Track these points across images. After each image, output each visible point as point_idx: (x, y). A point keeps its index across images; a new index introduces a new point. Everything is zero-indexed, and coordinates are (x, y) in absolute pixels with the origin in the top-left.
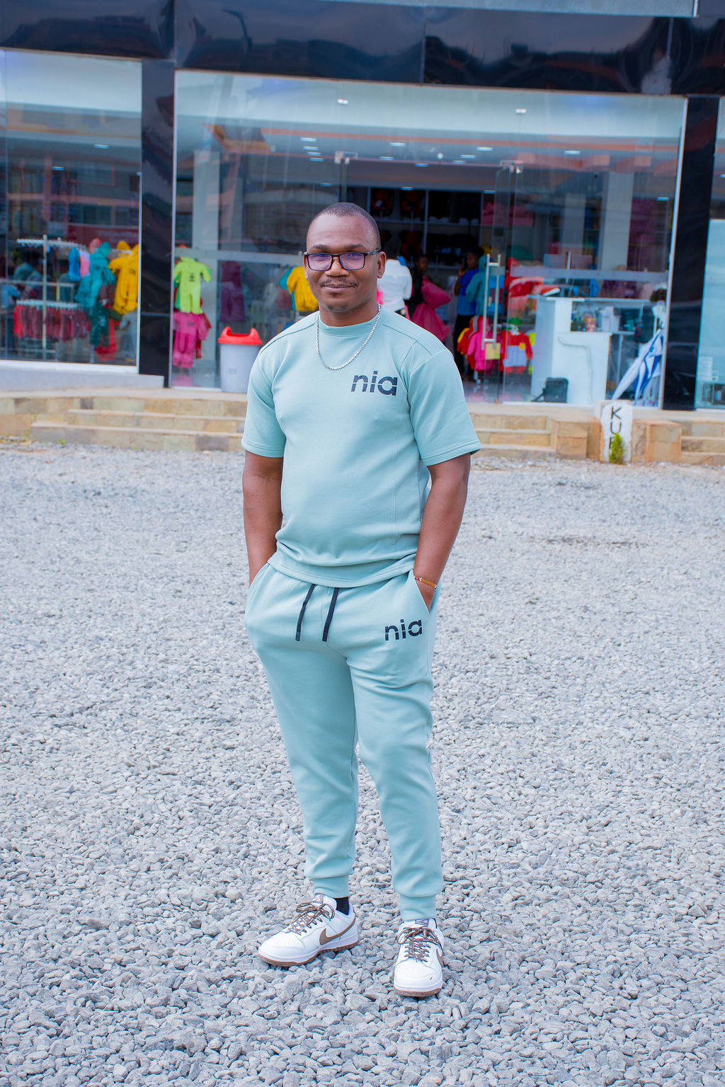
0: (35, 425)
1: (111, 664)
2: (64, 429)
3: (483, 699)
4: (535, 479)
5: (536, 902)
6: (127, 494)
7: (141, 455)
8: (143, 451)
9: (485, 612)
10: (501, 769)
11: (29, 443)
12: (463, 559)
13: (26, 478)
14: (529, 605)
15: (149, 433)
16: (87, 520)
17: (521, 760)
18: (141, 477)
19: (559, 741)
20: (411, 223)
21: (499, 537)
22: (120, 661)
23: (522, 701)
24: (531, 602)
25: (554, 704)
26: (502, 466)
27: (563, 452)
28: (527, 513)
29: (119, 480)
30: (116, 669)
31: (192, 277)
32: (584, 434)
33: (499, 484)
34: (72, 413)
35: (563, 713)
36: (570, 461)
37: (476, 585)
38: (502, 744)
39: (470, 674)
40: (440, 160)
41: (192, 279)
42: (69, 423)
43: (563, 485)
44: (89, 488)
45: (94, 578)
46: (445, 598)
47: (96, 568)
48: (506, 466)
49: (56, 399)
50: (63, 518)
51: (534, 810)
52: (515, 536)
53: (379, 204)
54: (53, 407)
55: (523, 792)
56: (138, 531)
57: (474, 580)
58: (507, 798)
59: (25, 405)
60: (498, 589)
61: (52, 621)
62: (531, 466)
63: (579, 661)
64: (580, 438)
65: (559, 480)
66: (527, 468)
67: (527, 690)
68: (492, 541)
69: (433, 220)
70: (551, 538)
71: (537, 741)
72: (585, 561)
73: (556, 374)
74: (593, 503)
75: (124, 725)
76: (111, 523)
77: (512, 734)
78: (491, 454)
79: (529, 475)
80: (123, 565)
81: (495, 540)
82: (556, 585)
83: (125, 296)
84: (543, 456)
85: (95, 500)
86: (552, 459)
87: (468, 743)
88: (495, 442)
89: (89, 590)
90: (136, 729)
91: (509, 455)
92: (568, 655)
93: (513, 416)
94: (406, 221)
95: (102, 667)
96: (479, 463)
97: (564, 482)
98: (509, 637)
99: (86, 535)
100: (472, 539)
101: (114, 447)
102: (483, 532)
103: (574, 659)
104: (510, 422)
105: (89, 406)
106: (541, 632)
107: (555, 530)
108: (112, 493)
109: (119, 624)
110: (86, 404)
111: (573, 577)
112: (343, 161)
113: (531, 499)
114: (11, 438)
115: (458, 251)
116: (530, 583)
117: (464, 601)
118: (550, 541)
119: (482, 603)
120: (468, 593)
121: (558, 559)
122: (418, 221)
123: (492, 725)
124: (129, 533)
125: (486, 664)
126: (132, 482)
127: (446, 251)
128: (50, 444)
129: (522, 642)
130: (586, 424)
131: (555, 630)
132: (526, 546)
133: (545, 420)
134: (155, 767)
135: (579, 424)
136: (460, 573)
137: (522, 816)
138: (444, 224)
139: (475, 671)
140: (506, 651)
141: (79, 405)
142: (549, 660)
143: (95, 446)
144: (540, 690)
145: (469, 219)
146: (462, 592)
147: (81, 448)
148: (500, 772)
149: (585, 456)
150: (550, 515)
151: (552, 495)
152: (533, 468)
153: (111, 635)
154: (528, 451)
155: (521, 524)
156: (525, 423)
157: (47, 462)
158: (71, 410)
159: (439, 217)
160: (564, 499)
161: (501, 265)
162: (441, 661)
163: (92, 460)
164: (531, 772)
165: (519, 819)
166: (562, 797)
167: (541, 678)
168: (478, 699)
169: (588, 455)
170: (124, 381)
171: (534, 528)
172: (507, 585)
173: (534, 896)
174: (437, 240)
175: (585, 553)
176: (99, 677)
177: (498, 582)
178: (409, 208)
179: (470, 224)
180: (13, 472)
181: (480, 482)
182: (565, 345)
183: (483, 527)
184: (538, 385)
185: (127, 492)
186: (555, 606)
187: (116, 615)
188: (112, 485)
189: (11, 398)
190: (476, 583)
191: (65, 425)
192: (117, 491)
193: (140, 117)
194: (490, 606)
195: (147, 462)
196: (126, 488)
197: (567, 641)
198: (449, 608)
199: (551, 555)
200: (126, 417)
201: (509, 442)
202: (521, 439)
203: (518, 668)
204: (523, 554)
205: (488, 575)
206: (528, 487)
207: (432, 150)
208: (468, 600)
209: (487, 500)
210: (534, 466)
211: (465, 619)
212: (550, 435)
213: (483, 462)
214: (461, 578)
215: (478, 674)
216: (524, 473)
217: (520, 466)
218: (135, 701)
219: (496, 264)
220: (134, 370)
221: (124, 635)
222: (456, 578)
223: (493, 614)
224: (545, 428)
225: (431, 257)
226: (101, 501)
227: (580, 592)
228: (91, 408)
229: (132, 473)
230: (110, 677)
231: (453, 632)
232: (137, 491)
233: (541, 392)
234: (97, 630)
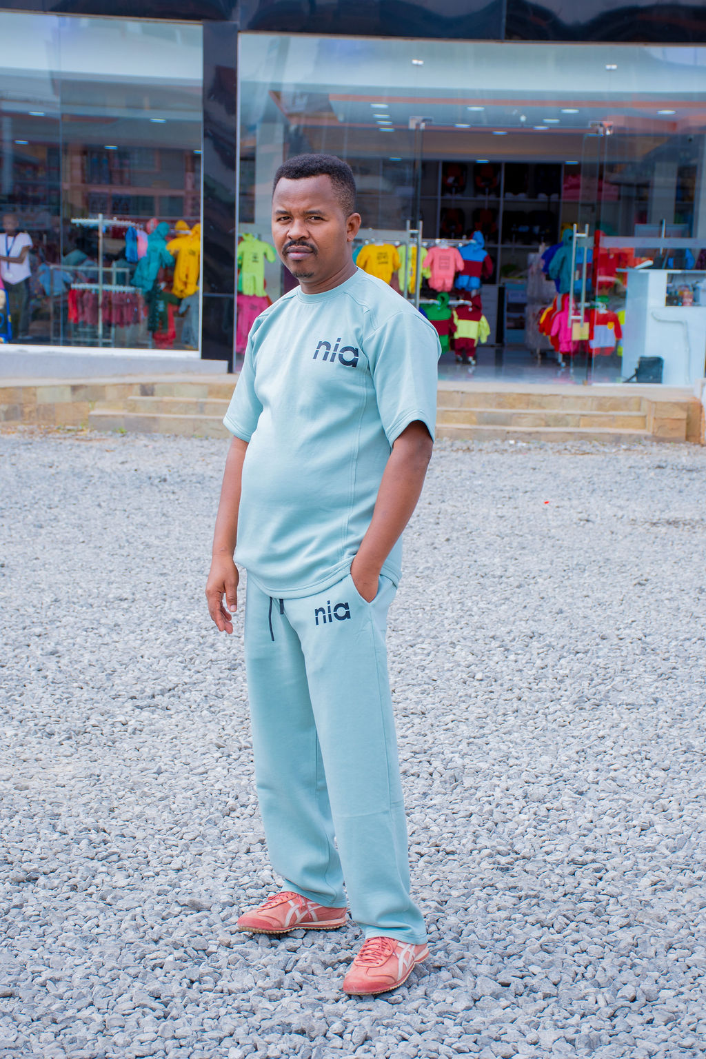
0: (92, 413)
1: (190, 646)
2: (123, 416)
3: (597, 680)
4: (631, 462)
5: (677, 887)
6: (195, 480)
7: (205, 443)
8: (207, 439)
9: (590, 594)
10: (624, 751)
11: (86, 432)
12: (560, 542)
13: (86, 467)
14: (638, 586)
15: (214, 420)
16: (155, 506)
17: (645, 742)
18: (208, 464)
19: (686, 723)
20: (486, 200)
21: (598, 520)
22: (200, 644)
23: (640, 682)
24: (639, 584)
25: (676, 685)
26: (593, 450)
27: (660, 434)
28: (626, 497)
29: (185, 468)
30: (196, 651)
31: (255, 257)
32: (683, 415)
33: (593, 468)
34: (131, 400)
35: (688, 694)
36: (668, 445)
37: (578, 568)
38: (623, 726)
39: (579, 655)
40: (522, 123)
41: (255, 259)
42: (130, 411)
43: (662, 467)
44: (153, 475)
45: (165, 562)
46: (545, 580)
47: (167, 552)
48: (598, 450)
49: (115, 385)
50: (129, 504)
51: (665, 792)
52: (615, 519)
53: (451, 180)
54: (111, 394)
55: (651, 775)
56: (209, 516)
57: (575, 562)
58: (634, 780)
59: (82, 392)
60: (602, 570)
61: (125, 605)
62: (626, 450)
63: (700, 641)
64: (679, 420)
65: (657, 463)
66: (622, 452)
67: (645, 671)
68: (590, 525)
69: (510, 196)
70: (655, 521)
71: (661, 723)
72: (694, 542)
73: (650, 352)
74: (697, 485)
75: (210, 707)
76: (179, 509)
77: (633, 716)
78: (582, 438)
79: (624, 459)
80: (196, 550)
81: (593, 522)
82: (664, 568)
83: (184, 279)
84: (638, 440)
85: (160, 487)
86: (648, 443)
87: (585, 724)
88: (585, 426)
89: (161, 574)
90: (224, 710)
91: (601, 439)
92: (688, 636)
93: (604, 397)
94: (481, 197)
95: (181, 649)
96: (568, 447)
97: (664, 465)
98: (620, 619)
99: (154, 520)
100: (568, 522)
101: (176, 436)
102: (580, 516)
103: (694, 640)
104: (601, 403)
105: (150, 392)
106: (654, 613)
107: (658, 513)
108: (179, 480)
109: (196, 607)
110: (146, 390)
111: (683, 558)
112: (418, 125)
113: (629, 482)
114: (68, 427)
115: (537, 229)
116: (637, 566)
117: (566, 583)
118: (654, 524)
119: (586, 585)
120: (570, 574)
121: (665, 542)
122: (492, 197)
123: (609, 706)
124: (200, 518)
125: (597, 645)
126: (199, 469)
127: (524, 229)
128: (110, 433)
129: (634, 624)
130: (685, 403)
131: (670, 611)
132: (628, 529)
133: (640, 400)
134: (246, 748)
135: (677, 404)
136: (559, 555)
137: (653, 799)
138: (521, 201)
139: (586, 652)
140: (617, 632)
141: (139, 392)
142: (666, 641)
143: (157, 434)
144: (660, 671)
145: (549, 194)
146: (563, 574)
147: (142, 437)
148: (624, 753)
149: (684, 438)
150: (652, 498)
151: (651, 478)
152: (628, 452)
153: (188, 618)
154: (621, 434)
155: (620, 507)
156: (617, 404)
157: (107, 451)
158: (131, 397)
159: (516, 193)
160: (665, 482)
161: (590, 235)
162: (547, 642)
163: (154, 448)
164: (658, 754)
165: (650, 802)
166: (695, 780)
167: (659, 659)
168: (592, 680)
169: (688, 438)
170: (186, 366)
171: (634, 511)
172: (611, 567)
173: (675, 881)
174: (513, 218)
175: (694, 535)
176: (179, 659)
177: (601, 564)
178: (483, 184)
179: (549, 198)
180: (72, 461)
181: (571, 466)
182: (659, 321)
183: (580, 510)
184: (630, 365)
185: (194, 479)
186: (666, 587)
187: (193, 598)
188: (178, 472)
189: (67, 386)
190: (577, 564)
191: (124, 413)
192: (183, 478)
193: (201, 85)
194: (595, 588)
195: (213, 450)
196: (193, 475)
197: (683, 622)
198: (550, 590)
199: (656, 538)
200: (189, 404)
201: (600, 425)
202: (613, 421)
203: (633, 649)
204: (626, 537)
205: (590, 557)
206: (625, 470)
207: (515, 112)
208: (571, 581)
209: (580, 484)
210: (628, 449)
211: (569, 600)
212: (645, 417)
213: (572, 447)
214: (561, 560)
215: (589, 655)
216: (620, 457)
217: (614, 450)
218: (219, 682)
219: (584, 235)
220: (196, 355)
221: (202, 617)
222: (555, 560)
223: (599, 595)
224: (639, 410)
225: (507, 237)
226: (167, 487)
227: (693, 574)
228: (152, 394)
229: (198, 461)
230: (191, 659)
231: (558, 613)
232: (204, 478)
233: (633, 372)
234: (173, 613)
